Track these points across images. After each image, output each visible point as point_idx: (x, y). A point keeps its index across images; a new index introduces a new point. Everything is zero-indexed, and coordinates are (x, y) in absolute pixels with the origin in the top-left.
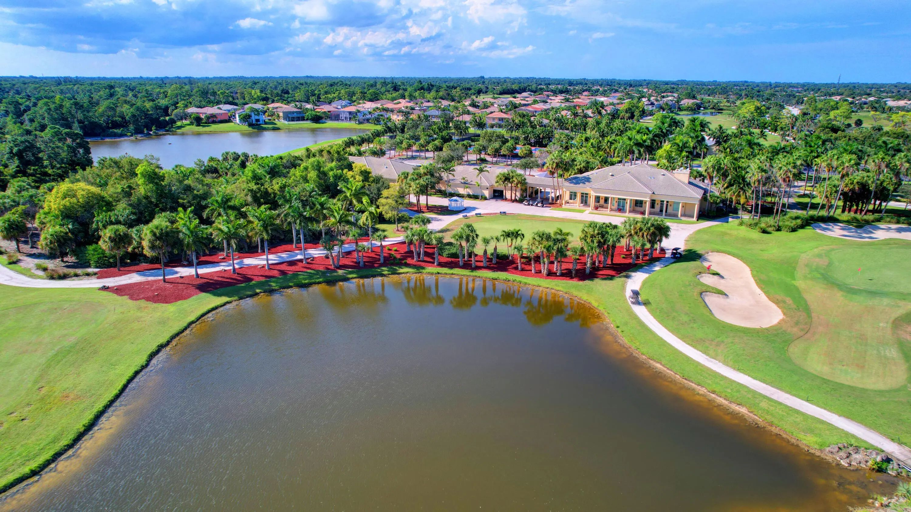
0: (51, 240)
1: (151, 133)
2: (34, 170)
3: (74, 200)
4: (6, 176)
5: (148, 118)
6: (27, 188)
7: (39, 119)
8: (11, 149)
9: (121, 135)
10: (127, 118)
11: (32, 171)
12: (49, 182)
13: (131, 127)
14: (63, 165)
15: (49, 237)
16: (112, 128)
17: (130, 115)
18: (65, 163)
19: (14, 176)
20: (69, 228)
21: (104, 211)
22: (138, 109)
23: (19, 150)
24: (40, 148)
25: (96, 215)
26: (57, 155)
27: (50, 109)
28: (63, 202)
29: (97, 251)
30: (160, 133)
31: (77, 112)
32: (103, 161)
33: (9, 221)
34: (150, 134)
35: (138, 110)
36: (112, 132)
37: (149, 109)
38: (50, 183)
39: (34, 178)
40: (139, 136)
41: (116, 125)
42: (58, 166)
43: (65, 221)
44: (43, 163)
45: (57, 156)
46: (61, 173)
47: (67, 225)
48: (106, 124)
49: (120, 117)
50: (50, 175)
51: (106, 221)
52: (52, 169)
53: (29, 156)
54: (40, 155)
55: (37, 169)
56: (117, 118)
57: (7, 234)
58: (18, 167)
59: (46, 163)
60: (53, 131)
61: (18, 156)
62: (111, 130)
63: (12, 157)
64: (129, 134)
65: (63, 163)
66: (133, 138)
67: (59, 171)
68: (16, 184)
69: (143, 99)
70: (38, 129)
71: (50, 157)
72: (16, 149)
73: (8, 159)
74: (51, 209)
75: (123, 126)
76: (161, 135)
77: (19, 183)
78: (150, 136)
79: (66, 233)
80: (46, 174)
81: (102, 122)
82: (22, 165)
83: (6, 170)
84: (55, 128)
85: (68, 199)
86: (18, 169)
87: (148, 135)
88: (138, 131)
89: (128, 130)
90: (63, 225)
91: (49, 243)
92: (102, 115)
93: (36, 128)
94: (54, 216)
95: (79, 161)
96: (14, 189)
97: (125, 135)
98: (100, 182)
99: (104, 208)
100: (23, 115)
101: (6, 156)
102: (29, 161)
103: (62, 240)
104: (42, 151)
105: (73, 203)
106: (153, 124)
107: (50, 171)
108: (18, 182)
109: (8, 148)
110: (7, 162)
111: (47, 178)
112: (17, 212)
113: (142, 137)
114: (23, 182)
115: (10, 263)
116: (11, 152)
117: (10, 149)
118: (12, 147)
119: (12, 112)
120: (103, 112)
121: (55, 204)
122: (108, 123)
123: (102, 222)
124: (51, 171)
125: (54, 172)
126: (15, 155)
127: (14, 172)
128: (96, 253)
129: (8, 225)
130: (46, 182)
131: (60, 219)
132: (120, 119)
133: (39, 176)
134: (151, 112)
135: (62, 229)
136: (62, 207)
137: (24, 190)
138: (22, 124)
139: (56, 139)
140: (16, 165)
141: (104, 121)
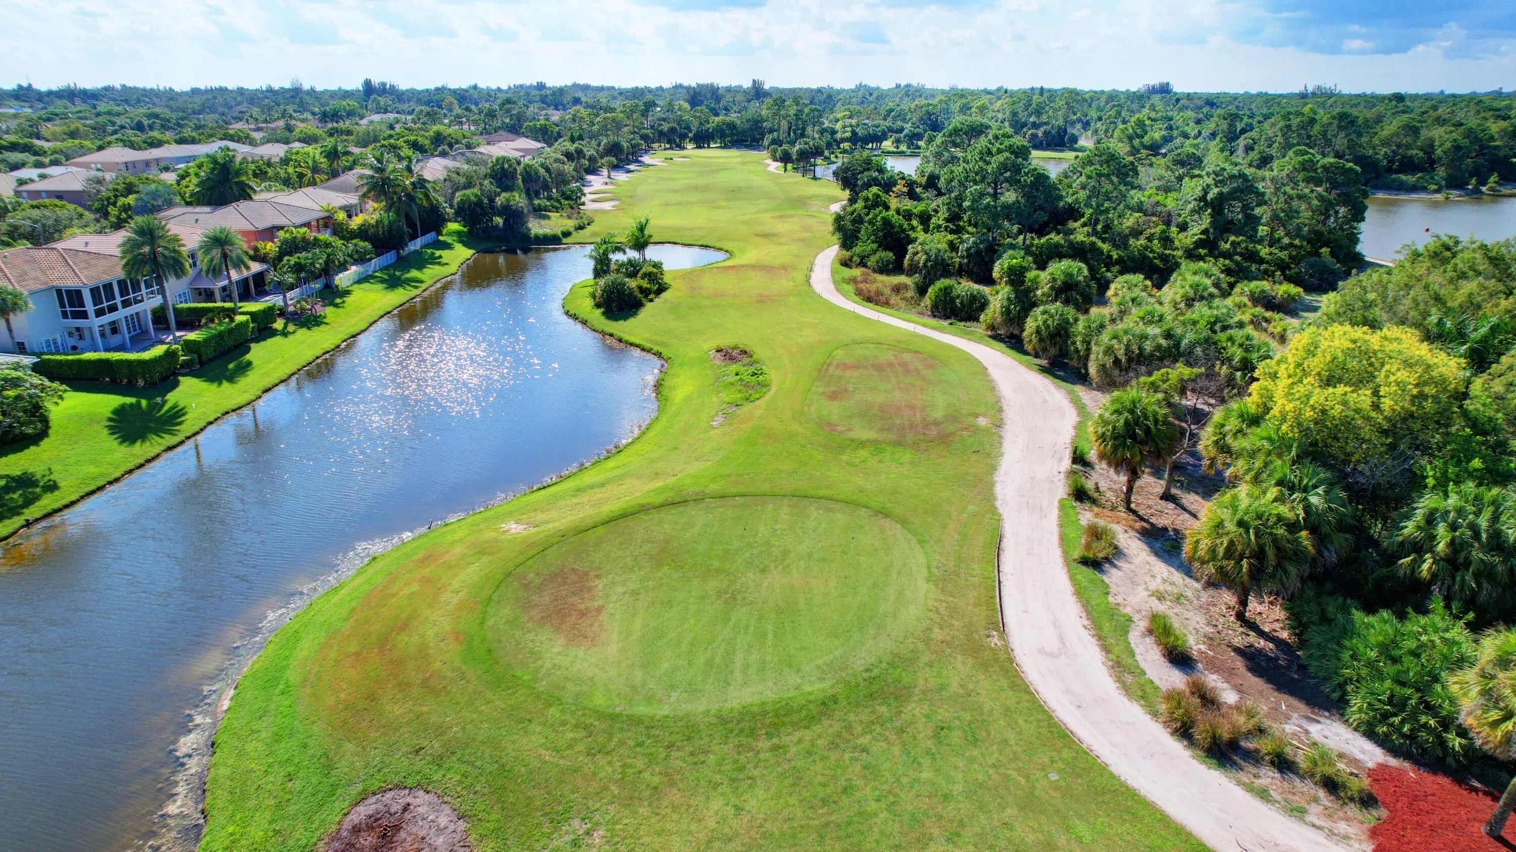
0: (1231, 542)
1: (1484, 189)
2: (1233, 243)
3: (1363, 398)
4: (1177, 249)
5: (1484, 155)
6: (1212, 296)
7: (1261, 146)
8: (1206, 191)
9: (1414, 189)
10: (1439, 152)
11: (1228, 246)
12: (1256, 278)
13: (1441, 172)
14: (1297, 242)
15: (1230, 526)
16: (1399, 171)
17: (1448, 145)
18: (1302, 238)
19: (1191, 255)
20: (1307, 508)
21: (1471, 475)
22: (1470, 134)
23: (1221, 194)
24: (1263, 194)
25: (1430, 482)
26: (1292, 213)
27: (1289, 127)
28: (1319, 396)
29: (1395, 660)
30: (1505, 190)
31: (1335, 136)
32: (1448, 248)
33: (1132, 411)
34: (1481, 192)
35: (1467, 137)
36: (1394, 181)
37: (1496, 136)
38: (1258, 283)
39: (1227, 262)
40: (1454, 194)
41: (1408, 166)
42: (1286, 241)
43: (1308, 474)
44: (1256, 231)
45: (1290, 218)
46: (1287, 260)
47: (1305, 490)
48: (1389, 162)
49: (1421, 150)
50: (1262, 261)
51: (1474, 528)
52: (1271, 246)
53: (1235, 212)
54: (1258, 211)
55: (1239, 243)
56: (1415, 152)
57: (1115, 448)
58: (1205, 232)
59: (1263, 230)
60: (1300, 159)
61: (1213, 209)
62: (1394, 176)
63: (1200, 208)
64: (1434, 187)
65: (1298, 236)
66: (1439, 197)
67: (1284, 255)
68: (1191, 279)
69: (1483, 114)
70: (1255, 164)
71: (1275, 217)
72: (1216, 190)
73: (1193, 212)
74: (1267, 410)
75: (1422, 170)
76: (1505, 196)
77: (1197, 278)
78: (1478, 196)
79: (1293, 527)
80: (1252, 256)
81: (1381, 157)
82: (1215, 229)
83: (1181, 236)
84: (1307, 153)
85: (1341, 389)
86: (1203, 237)
87: (1476, 194)
88: (1455, 183)
89: (1432, 178)
90: (1292, 488)
91: (1221, 551)
92: (1385, 143)
93: (1252, 161)
94: (1269, 439)
95: (1332, 236)
96: (1181, 291)
97: (1424, 189)
98: (1440, 323)
99: (1476, 463)
100: (1238, 138)
101: (1190, 207)
102: (1231, 222)
103: (1270, 552)
104: (1265, 203)
105: (1357, 411)
106: (1491, 171)
107: (1264, 251)
108: (1195, 273)
109: (1200, 188)
110: (1188, 220)
111: (1254, 267)
112: (1164, 381)
113: (1460, 196)
114: (1208, 275)
115: (1085, 562)
116: (1203, 198)
117: (1203, 189)
118: (1208, 186)
119: (1223, 131)
120: (1392, 136)
121: (1288, 395)
122: (1391, 162)
123: (1453, 527)
124: (1267, 250)
125: (1271, 254)
126: (1207, 204)
127: (1195, 242)
128: (1390, 669)
129: (1127, 423)
130: (1250, 278)
131: (1287, 458)
132: (1421, 154)
133: (1238, 258)
134: (1497, 143)
135: (1284, 510)
136: (1309, 414)
137: (1202, 298)
138: (1232, 153)
139: (1300, 177)
140: (1204, 227)
141: (1386, 156)
